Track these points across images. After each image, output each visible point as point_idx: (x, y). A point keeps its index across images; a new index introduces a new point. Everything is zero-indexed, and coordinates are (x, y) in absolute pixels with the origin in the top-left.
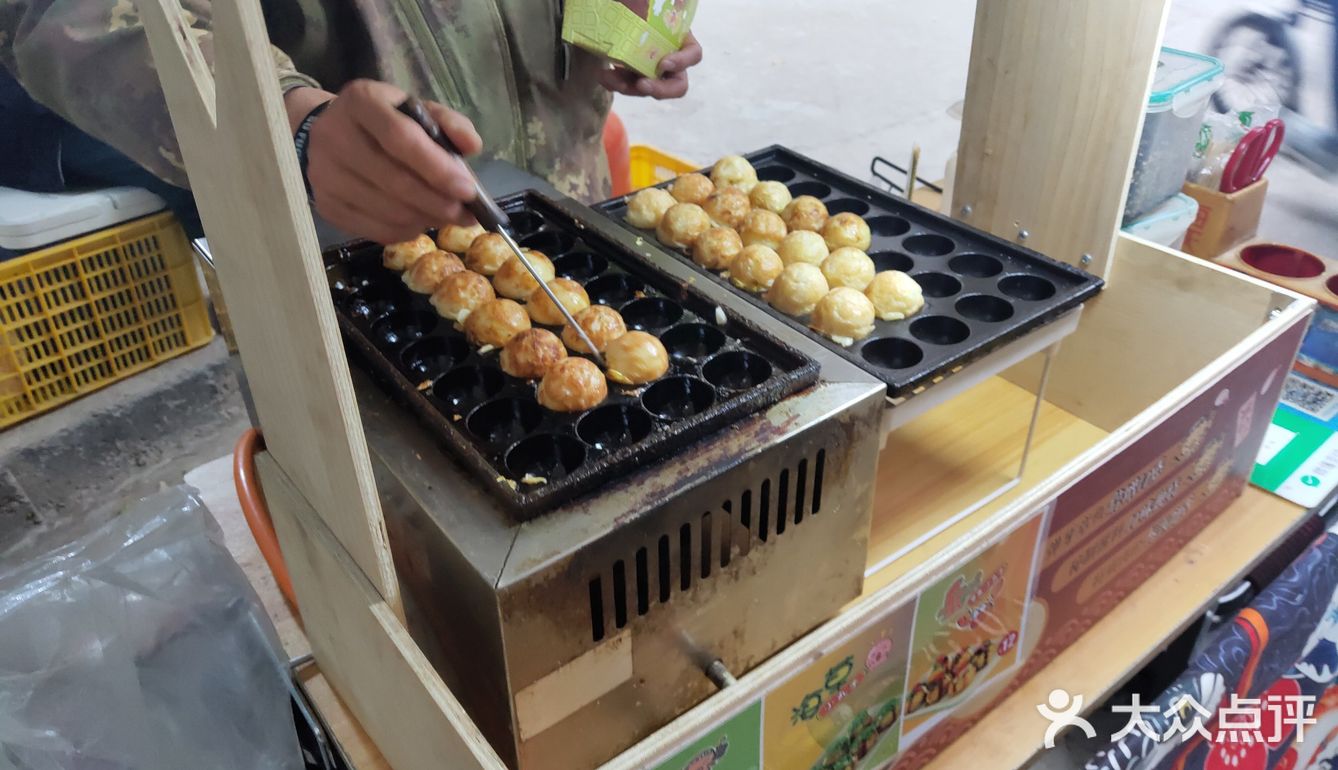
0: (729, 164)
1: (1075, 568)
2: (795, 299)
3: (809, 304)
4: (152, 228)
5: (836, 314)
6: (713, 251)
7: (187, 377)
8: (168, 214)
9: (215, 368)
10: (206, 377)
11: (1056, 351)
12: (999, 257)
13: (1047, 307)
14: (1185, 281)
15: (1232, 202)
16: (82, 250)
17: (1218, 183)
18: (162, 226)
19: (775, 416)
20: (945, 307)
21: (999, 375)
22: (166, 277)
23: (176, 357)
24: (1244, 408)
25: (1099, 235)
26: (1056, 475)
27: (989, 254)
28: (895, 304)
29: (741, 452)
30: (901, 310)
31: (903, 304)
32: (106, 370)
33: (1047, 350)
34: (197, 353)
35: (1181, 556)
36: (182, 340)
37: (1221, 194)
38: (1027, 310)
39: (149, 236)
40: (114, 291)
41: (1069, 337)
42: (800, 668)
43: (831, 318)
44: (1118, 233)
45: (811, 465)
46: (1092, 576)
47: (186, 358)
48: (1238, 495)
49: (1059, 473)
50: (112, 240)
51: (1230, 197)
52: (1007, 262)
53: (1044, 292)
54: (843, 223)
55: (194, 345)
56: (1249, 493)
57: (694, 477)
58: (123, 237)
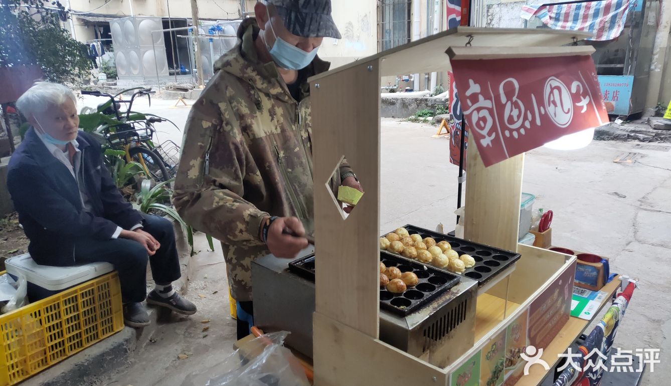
0: (401, 230)
1: (535, 330)
2: (441, 263)
3: (445, 264)
4: (108, 279)
5: (456, 266)
6: (410, 253)
7: (116, 345)
8: (116, 272)
9: (127, 341)
10: (123, 345)
11: (511, 276)
12: (489, 251)
13: (507, 263)
14: (540, 255)
15: (543, 234)
16: (81, 289)
17: (538, 229)
18: (113, 277)
19: (454, 289)
20: (481, 264)
21: (485, 293)
22: (110, 300)
23: (108, 337)
24: (566, 287)
25: (513, 243)
26: (528, 299)
27: (487, 250)
28: (469, 263)
29: (450, 299)
30: (471, 265)
31: (471, 263)
32: (80, 344)
33: (509, 276)
34: (117, 334)
35: (558, 336)
36: (111, 329)
37: (540, 233)
38: (503, 264)
39: (106, 283)
40: (89, 308)
41: (514, 271)
42: (487, 343)
43: (455, 267)
44: (518, 243)
45: (464, 304)
46: (539, 335)
47: (112, 337)
48: (569, 319)
49: (530, 298)
50: (92, 285)
51: (542, 233)
52: (492, 252)
53: (506, 259)
54: (444, 244)
55: (116, 331)
56: (571, 318)
57: (441, 305)
58: (97, 283)
